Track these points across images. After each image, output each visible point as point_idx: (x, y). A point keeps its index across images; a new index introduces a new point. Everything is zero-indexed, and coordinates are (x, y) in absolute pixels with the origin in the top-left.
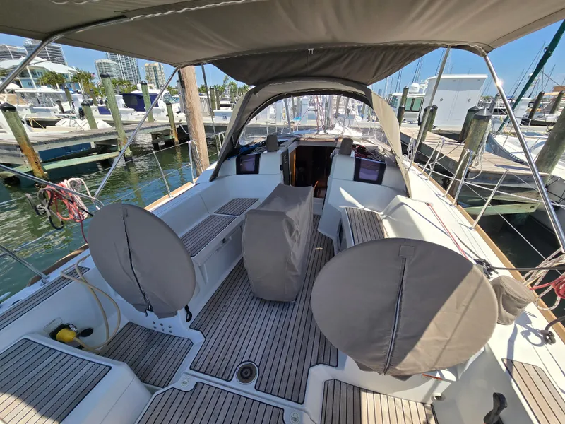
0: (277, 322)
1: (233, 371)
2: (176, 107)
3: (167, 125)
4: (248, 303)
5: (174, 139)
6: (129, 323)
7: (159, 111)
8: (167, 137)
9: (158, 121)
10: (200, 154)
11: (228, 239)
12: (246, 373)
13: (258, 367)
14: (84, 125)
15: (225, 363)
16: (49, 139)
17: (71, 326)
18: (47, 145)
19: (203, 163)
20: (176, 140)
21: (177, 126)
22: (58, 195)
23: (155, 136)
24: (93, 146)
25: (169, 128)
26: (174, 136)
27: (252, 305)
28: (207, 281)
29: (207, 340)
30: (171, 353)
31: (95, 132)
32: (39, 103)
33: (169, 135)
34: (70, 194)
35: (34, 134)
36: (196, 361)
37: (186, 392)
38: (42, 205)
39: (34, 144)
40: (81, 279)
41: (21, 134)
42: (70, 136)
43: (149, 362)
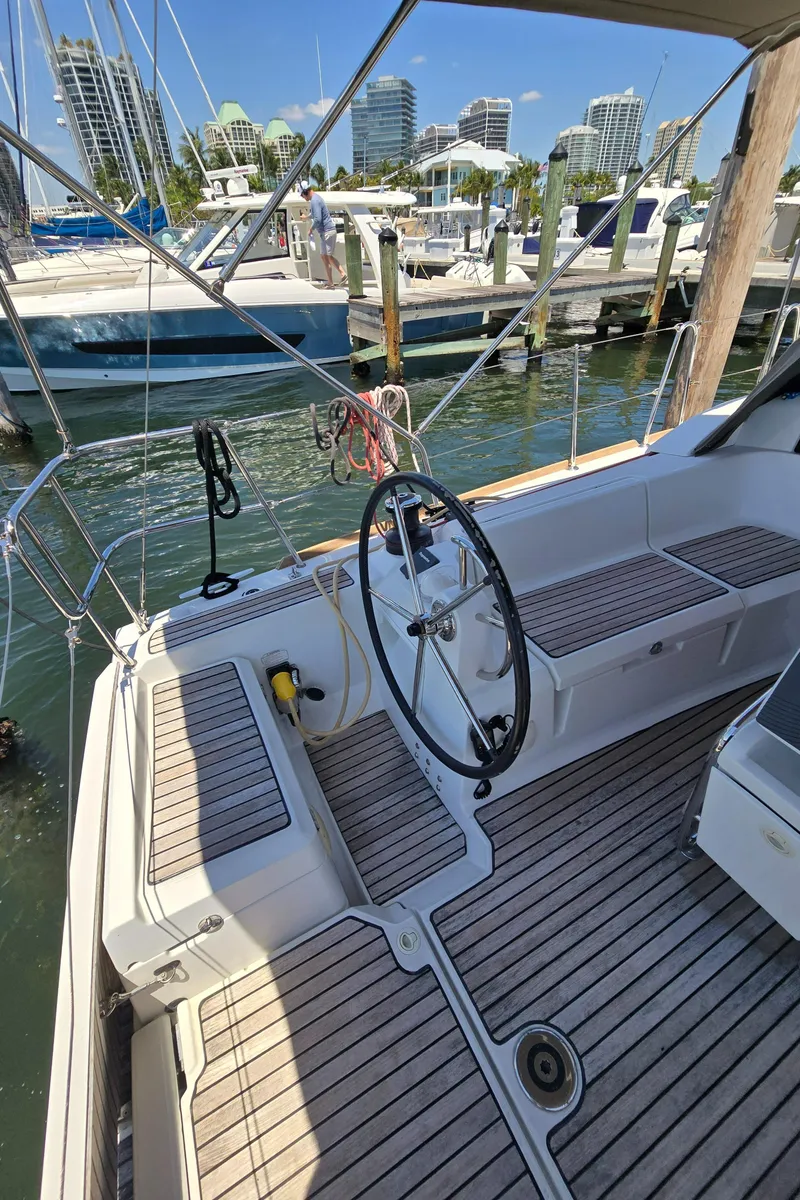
0: (711, 997)
1: (515, 1024)
2: (690, 232)
3: (647, 281)
4: (644, 861)
5: (648, 318)
6: (384, 711)
7: (641, 245)
8: (634, 313)
9: (630, 269)
10: (699, 365)
11: (672, 647)
12: (545, 1069)
13: (586, 1087)
14: (485, 275)
15: (507, 981)
16: (423, 300)
17: (294, 674)
18: (416, 312)
19: (697, 392)
20: (654, 321)
21: (671, 285)
22: (356, 417)
23: (609, 306)
24: (485, 320)
25: (650, 288)
26: (652, 312)
27: (653, 877)
28: (563, 729)
29: (494, 881)
30: (419, 837)
31: (500, 289)
32: (441, 233)
33: (641, 307)
34: (375, 420)
35: (410, 289)
36: (450, 909)
37: (399, 967)
38: (330, 432)
39: (403, 308)
40: (331, 598)
41: (391, 288)
42: (455, 296)
43: (377, 820)
